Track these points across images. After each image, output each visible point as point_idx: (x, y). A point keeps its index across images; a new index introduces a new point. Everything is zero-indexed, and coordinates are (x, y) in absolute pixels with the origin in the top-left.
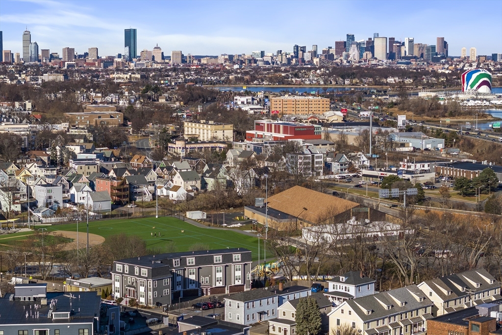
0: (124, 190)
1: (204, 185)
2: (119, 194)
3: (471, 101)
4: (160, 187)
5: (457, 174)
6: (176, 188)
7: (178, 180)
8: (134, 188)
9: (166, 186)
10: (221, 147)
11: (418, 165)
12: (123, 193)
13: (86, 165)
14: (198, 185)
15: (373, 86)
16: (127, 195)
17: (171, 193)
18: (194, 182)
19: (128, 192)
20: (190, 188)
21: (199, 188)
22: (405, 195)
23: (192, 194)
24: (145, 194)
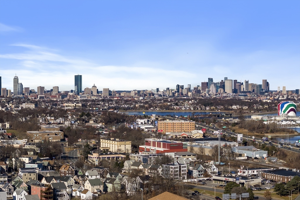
0: (50, 193)
1: (106, 188)
2: (46, 196)
3: (284, 121)
4: (75, 191)
5: (276, 178)
6: (85, 191)
7: (87, 185)
8: (57, 191)
9: (79, 190)
10: (122, 157)
11: (250, 171)
12: (49, 196)
13: (29, 173)
14: (101, 188)
15: (223, 111)
16: (52, 197)
17: (82, 195)
18: (98, 186)
19: (52, 195)
20: (96, 191)
21: (102, 190)
22: (240, 198)
23: (97, 195)
24: (64, 196)
